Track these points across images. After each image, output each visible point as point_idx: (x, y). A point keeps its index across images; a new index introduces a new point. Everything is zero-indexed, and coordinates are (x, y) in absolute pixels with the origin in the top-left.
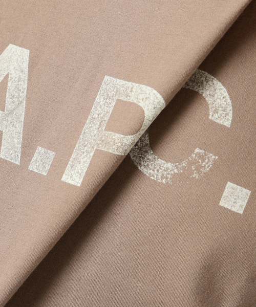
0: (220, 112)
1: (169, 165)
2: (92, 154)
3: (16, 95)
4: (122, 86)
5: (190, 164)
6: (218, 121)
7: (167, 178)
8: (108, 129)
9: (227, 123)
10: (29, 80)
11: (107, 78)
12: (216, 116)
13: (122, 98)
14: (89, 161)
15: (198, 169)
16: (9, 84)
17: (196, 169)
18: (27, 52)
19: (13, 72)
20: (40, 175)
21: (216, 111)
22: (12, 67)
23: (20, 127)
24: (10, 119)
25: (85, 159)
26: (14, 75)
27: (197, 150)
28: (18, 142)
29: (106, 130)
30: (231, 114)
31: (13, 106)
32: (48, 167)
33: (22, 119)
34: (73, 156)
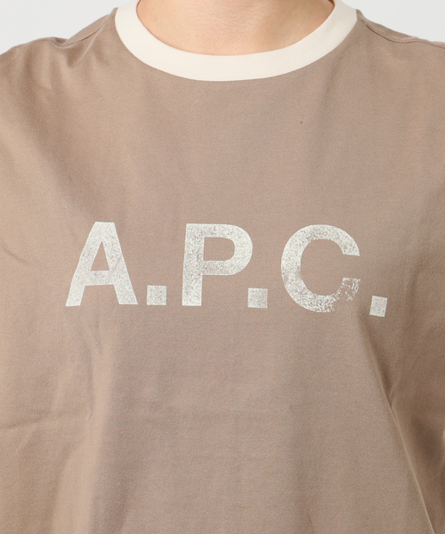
0: (349, 247)
1: (328, 297)
2: (201, 279)
3: (114, 255)
4: (205, 228)
5: (343, 291)
6: (350, 254)
7: (329, 307)
8: (206, 258)
9: (357, 253)
10: (121, 242)
11: (188, 225)
12: (347, 251)
13: (209, 236)
14: (201, 285)
15: (350, 293)
16: (106, 249)
17: (348, 293)
18: (112, 225)
19: (105, 240)
20: (160, 307)
21: (346, 248)
22: (103, 237)
23: (126, 276)
24: (115, 273)
25: (196, 285)
26: (107, 242)
27: (344, 279)
28: (129, 288)
29: (204, 259)
30: (356, 246)
31: (115, 263)
32: (164, 299)
33: (126, 270)
34: (184, 285)
